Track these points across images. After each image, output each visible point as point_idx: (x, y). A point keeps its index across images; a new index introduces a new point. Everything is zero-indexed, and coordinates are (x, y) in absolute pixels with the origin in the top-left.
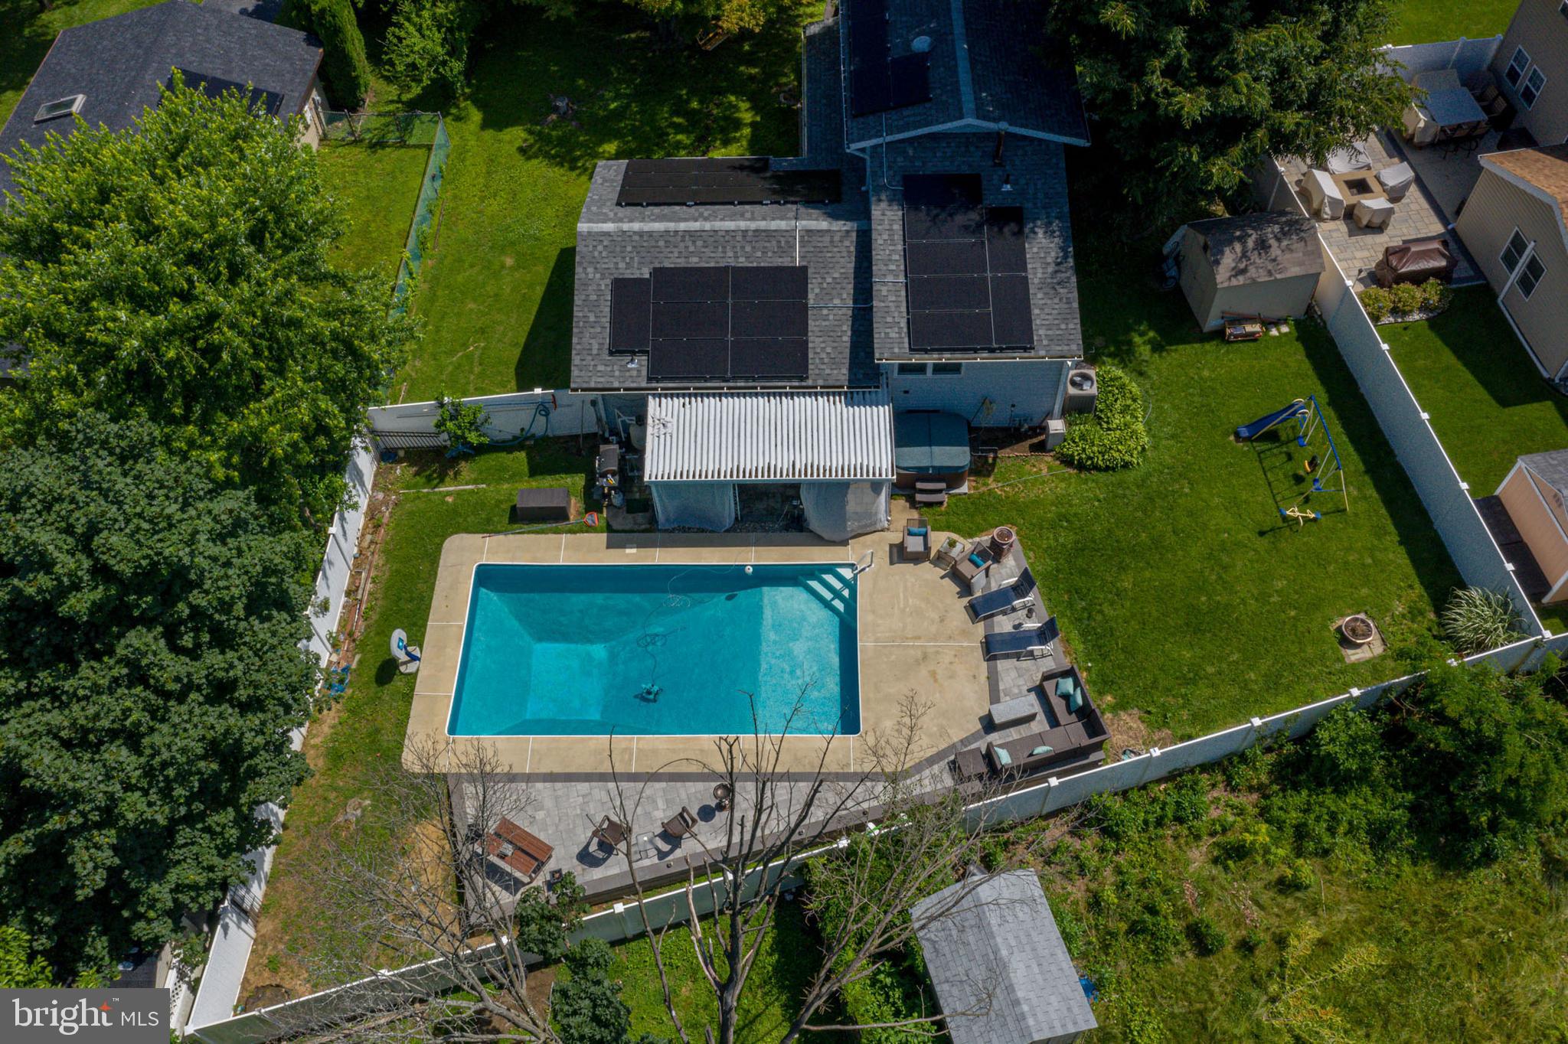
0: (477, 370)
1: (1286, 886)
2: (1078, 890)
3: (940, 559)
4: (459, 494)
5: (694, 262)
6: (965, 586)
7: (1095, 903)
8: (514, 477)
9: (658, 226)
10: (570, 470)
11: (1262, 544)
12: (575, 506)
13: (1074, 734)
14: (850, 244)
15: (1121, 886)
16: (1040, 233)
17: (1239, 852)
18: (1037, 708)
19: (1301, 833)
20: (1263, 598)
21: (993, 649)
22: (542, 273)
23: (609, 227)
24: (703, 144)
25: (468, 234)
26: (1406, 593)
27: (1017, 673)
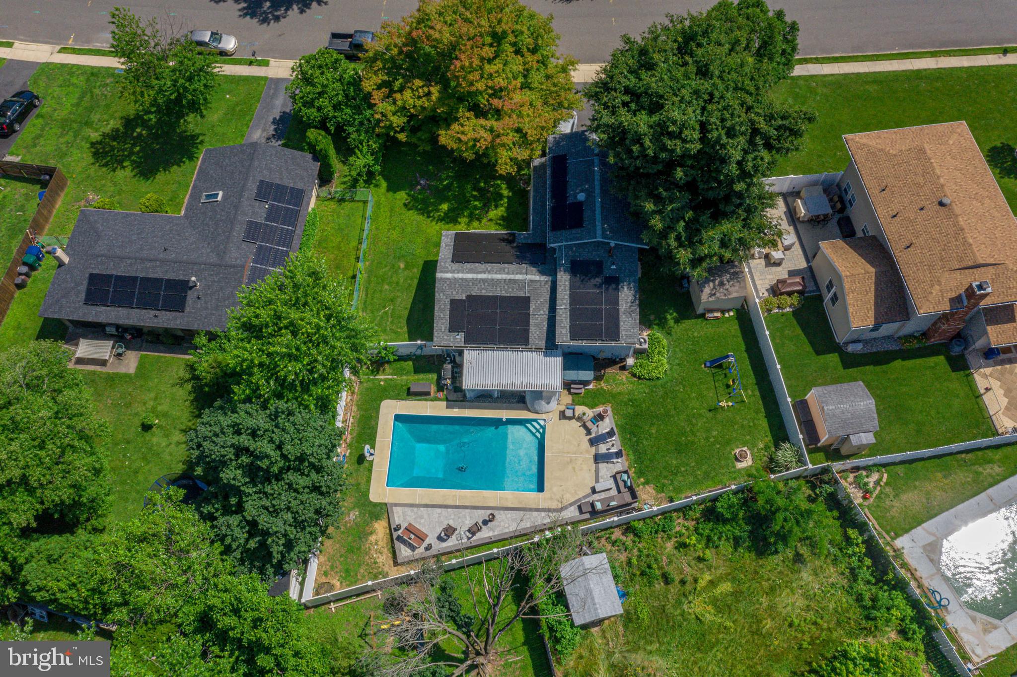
0: (390, 320)
1: (700, 560)
2: (623, 556)
3: (579, 419)
4: (385, 380)
5: (484, 293)
6: (589, 432)
7: (629, 563)
8: (408, 373)
9: (470, 276)
10: (430, 371)
11: (710, 415)
12: (433, 388)
13: (626, 497)
14: (548, 286)
15: (639, 557)
16: (625, 288)
17: (683, 546)
18: (613, 486)
19: (708, 538)
20: (707, 439)
21: (598, 458)
22: (416, 272)
23: (449, 275)
24: (486, 207)
25: (383, 249)
26: (765, 439)
27: (607, 469)
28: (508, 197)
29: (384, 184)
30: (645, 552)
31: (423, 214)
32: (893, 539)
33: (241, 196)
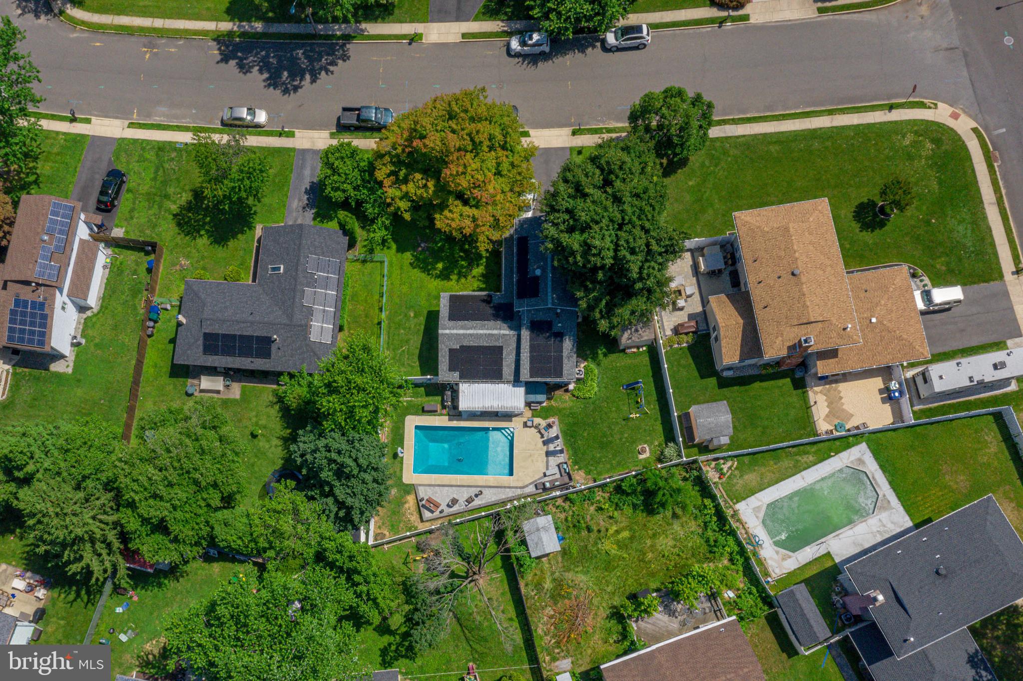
0: (406, 356)
1: (611, 518)
2: (563, 516)
3: (536, 427)
4: (407, 401)
5: (472, 344)
6: (542, 436)
7: (566, 520)
8: (422, 396)
9: (461, 332)
10: (437, 395)
11: (624, 423)
12: (439, 407)
13: (566, 479)
14: (515, 339)
15: (573, 516)
16: (567, 340)
17: (601, 509)
18: (558, 472)
19: (617, 505)
20: (621, 439)
21: (548, 454)
22: (422, 319)
23: (447, 331)
24: (470, 265)
25: (397, 301)
26: (659, 438)
27: (554, 461)
28: (487, 258)
29: (394, 246)
30: (576, 513)
31: (424, 272)
32: (734, 504)
33: (297, 270)
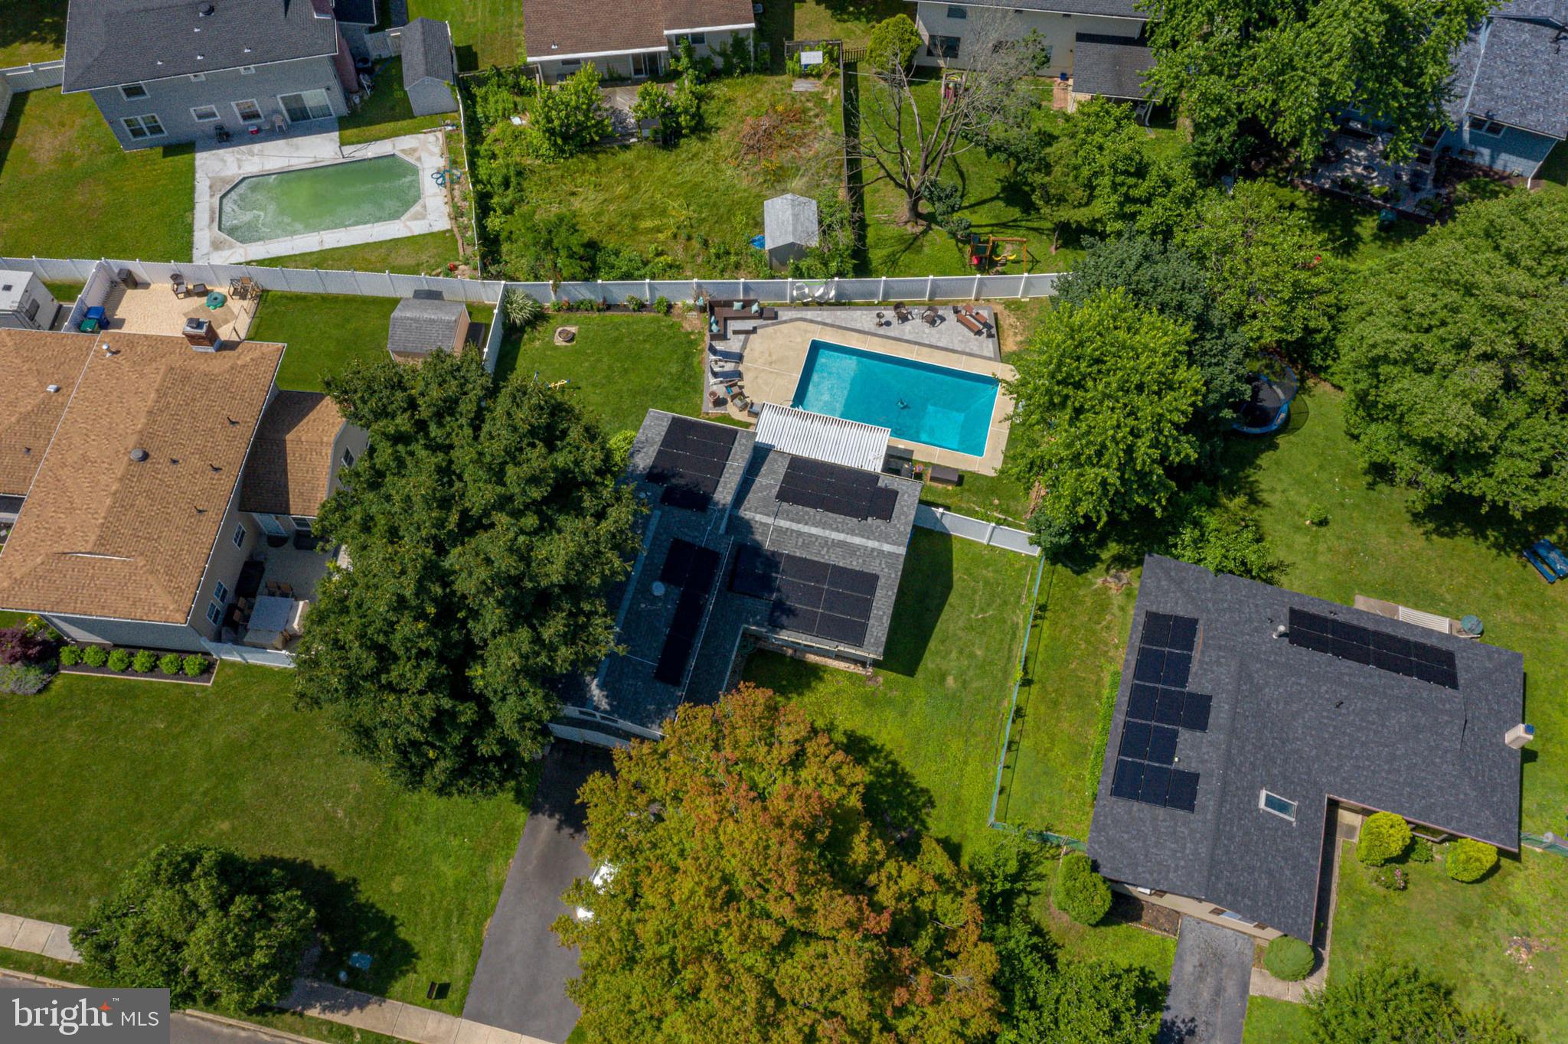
9: (857, 540)
14: (745, 505)
21: (739, 358)
27: (733, 344)
31: (904, 774)
32: (451, 230)
